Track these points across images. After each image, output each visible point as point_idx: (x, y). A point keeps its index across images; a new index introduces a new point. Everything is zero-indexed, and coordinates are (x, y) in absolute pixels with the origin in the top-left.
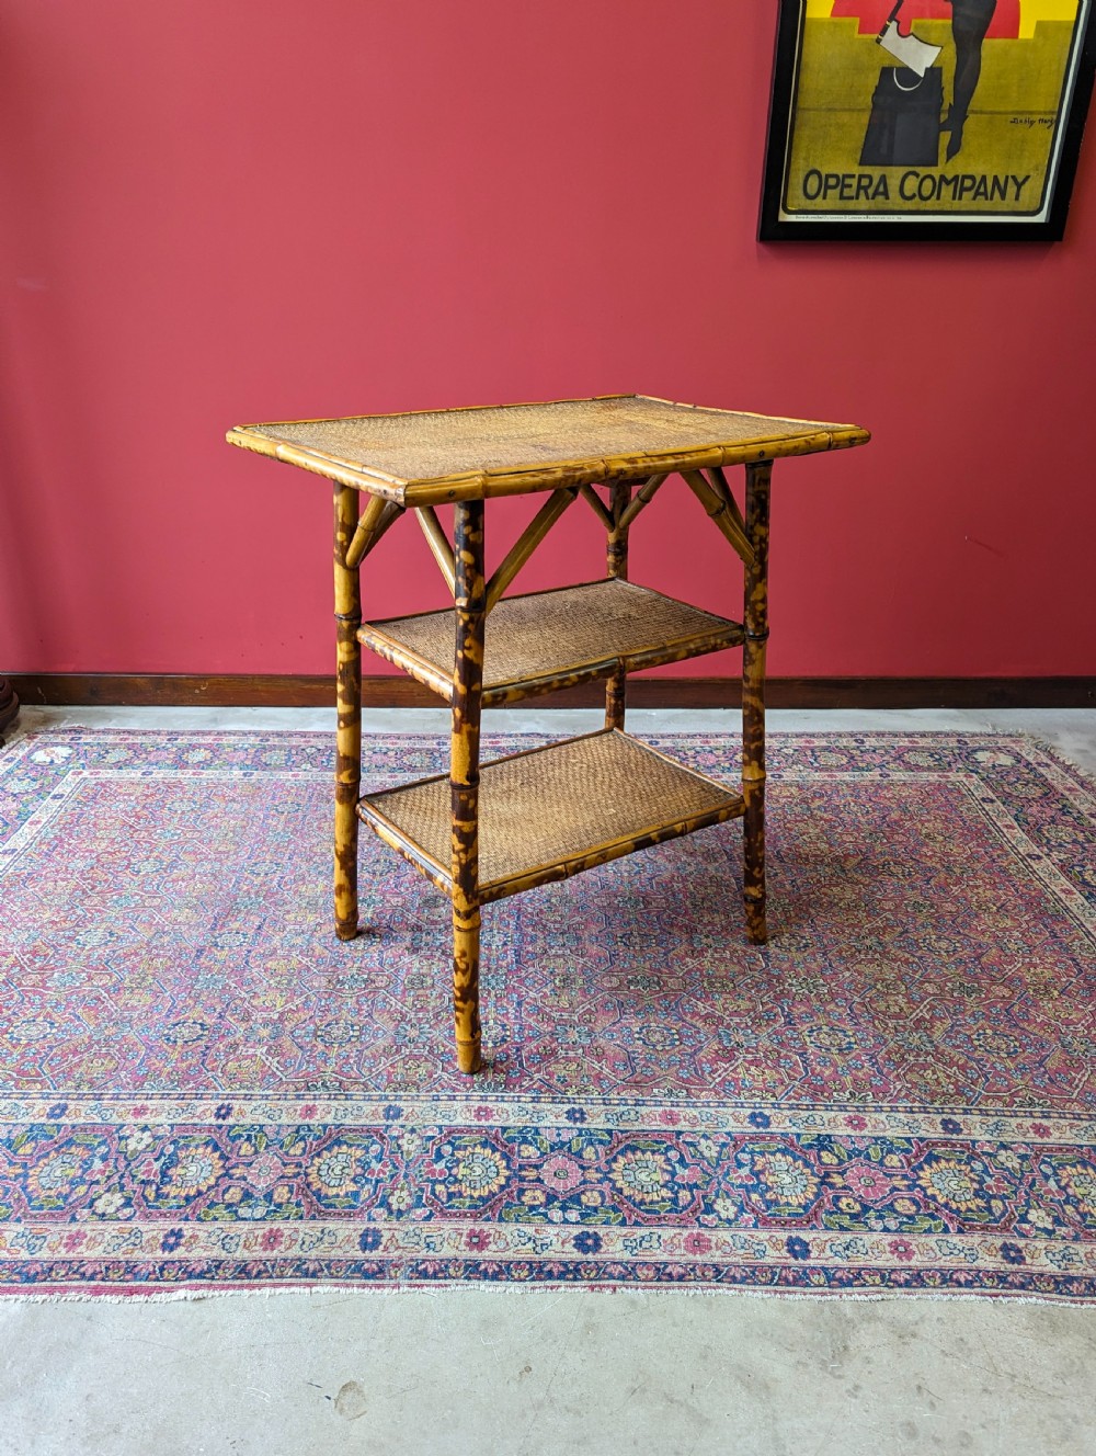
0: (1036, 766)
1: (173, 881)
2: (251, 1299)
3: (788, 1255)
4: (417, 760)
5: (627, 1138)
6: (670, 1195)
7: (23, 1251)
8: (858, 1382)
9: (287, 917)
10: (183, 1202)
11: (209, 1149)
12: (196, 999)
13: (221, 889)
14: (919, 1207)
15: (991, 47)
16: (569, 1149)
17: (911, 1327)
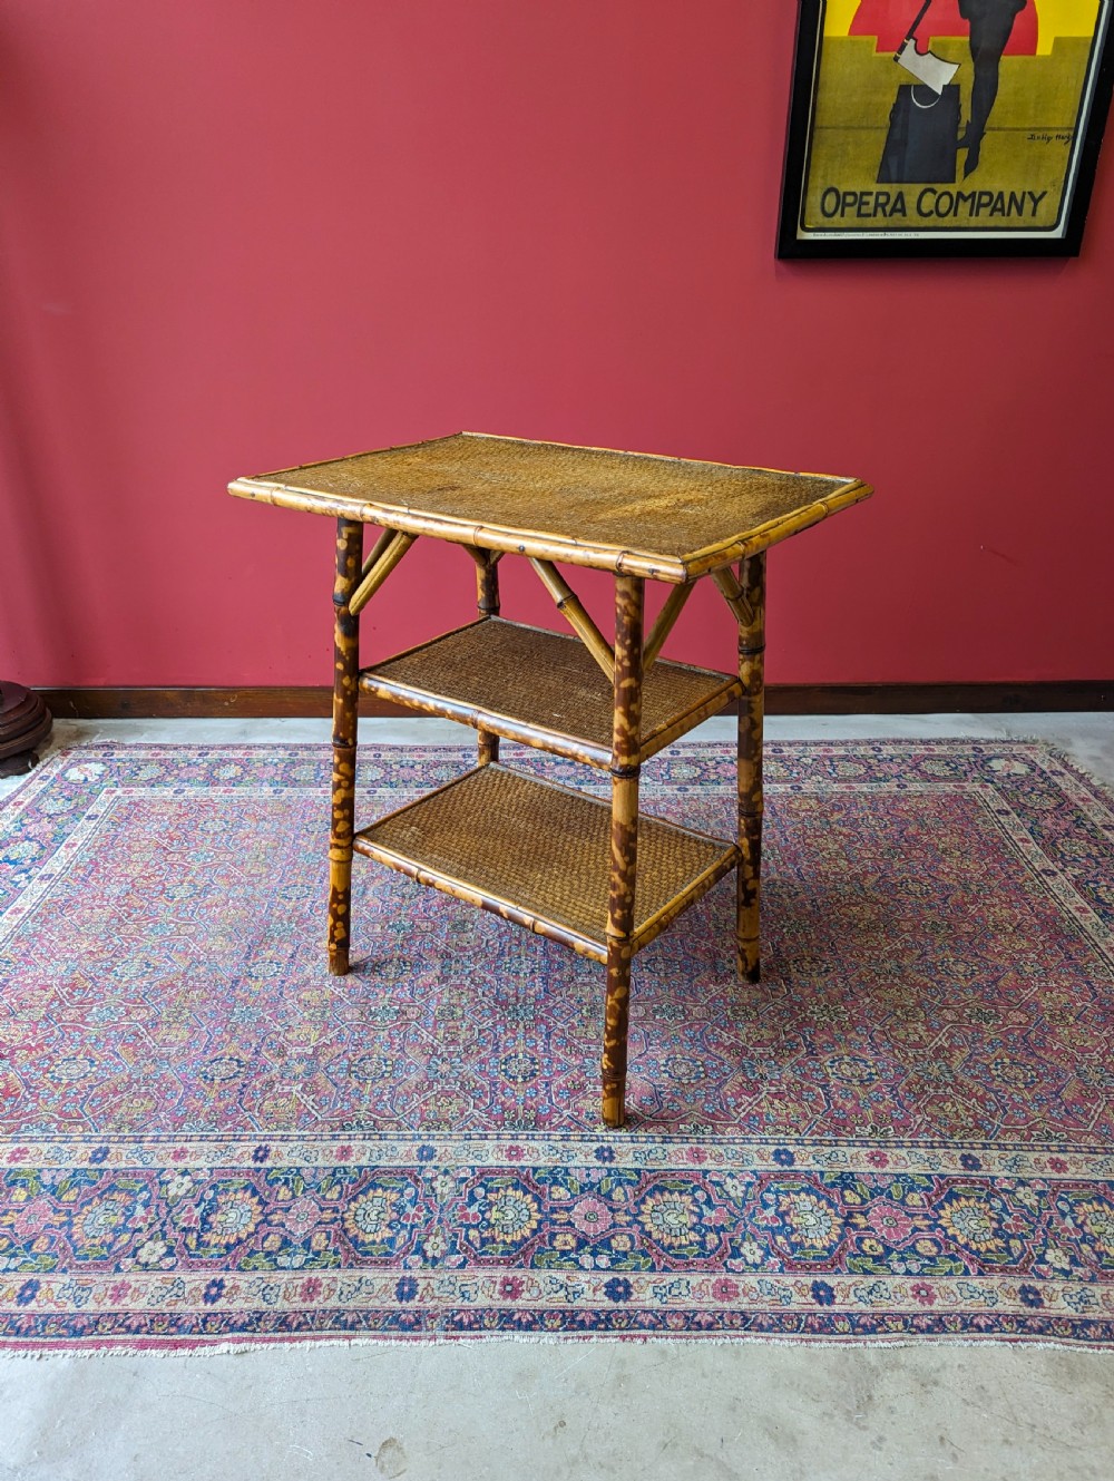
0: (1050, 775)
1: (207, 907)
2: (292, 1353)
3: (814, 1301)
4: (444, 774)
5: (655, 1178)
6: (698, 1238)
7: (69, 1304)
8: (882, 1433)
9: (318, 944)
10: (223, 1251)
11: (248, 1194)
12: (233, 1033)
13: (254, 915)
14: (940, 1248)
15: (1008, 64)
16: (599, 1189)
17: (934, 1375)
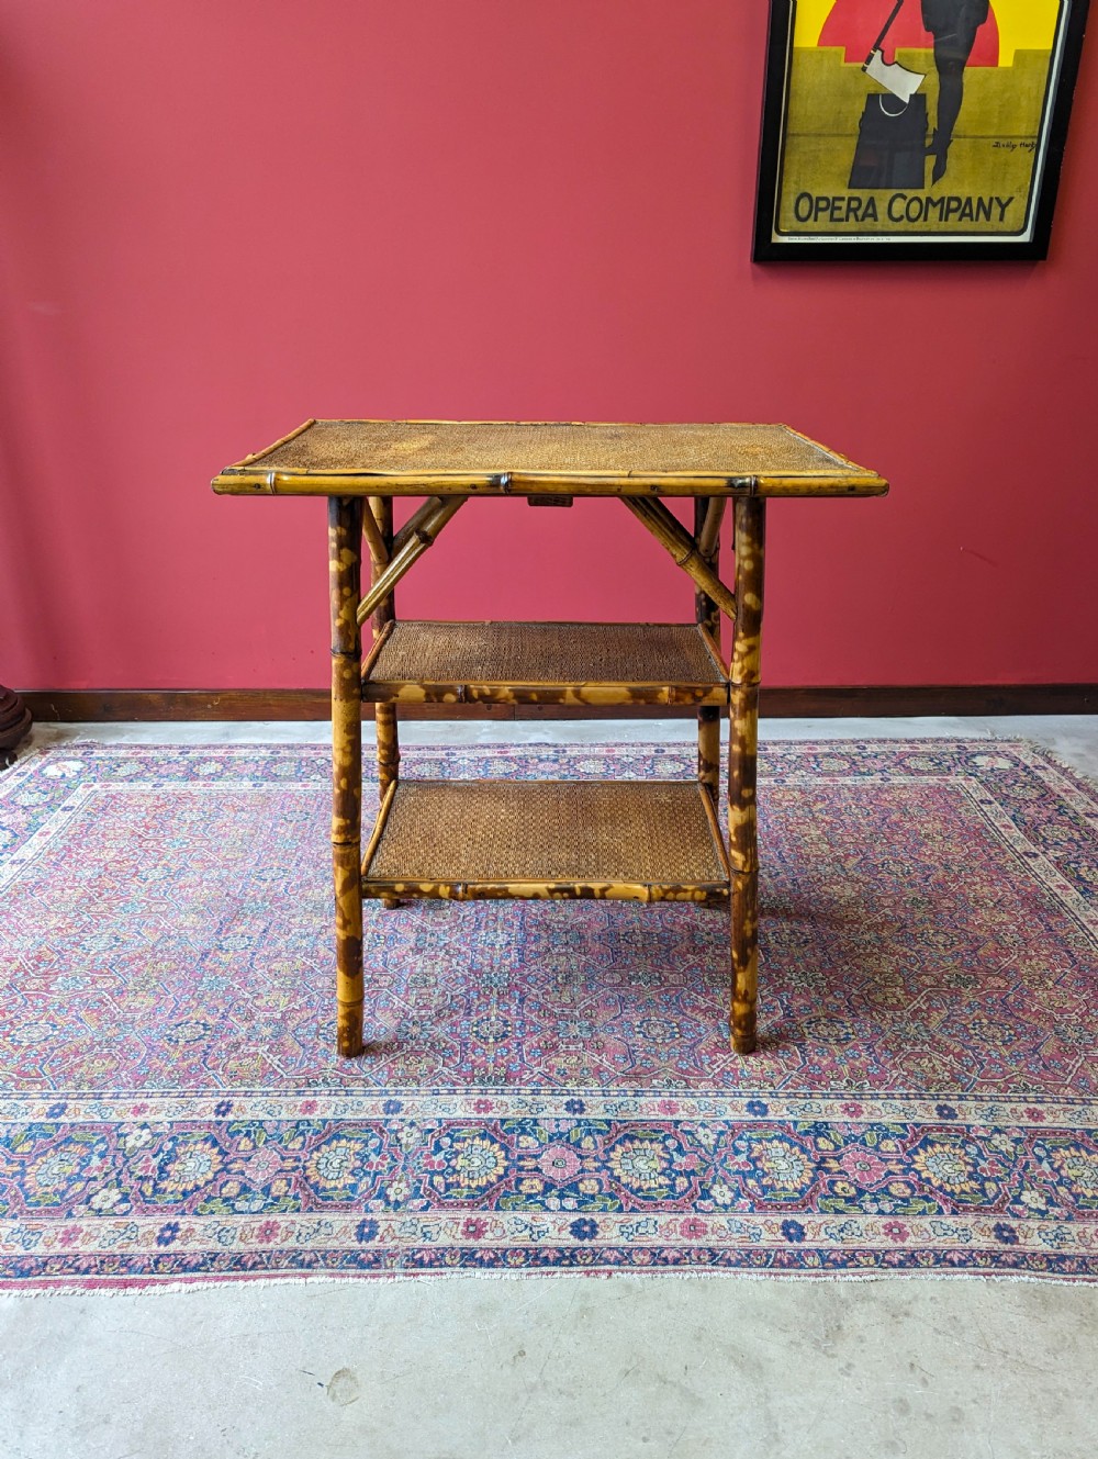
0: (1033, 769)
1: (180, 887)
2: (245, 1291)
3: (783, 1238)
4: (426, 769)
5: (626, 1127)
6: (667, 1182)
7: (18, 1246)
8: (851, 1361)
9: (292, 921)
10: (180, 1197)
11: (208, 1145)
12: (200, 1000)
13: (228, 894)
14: (913, 1190)
16: (568, 1139)
17: (905, 1307)
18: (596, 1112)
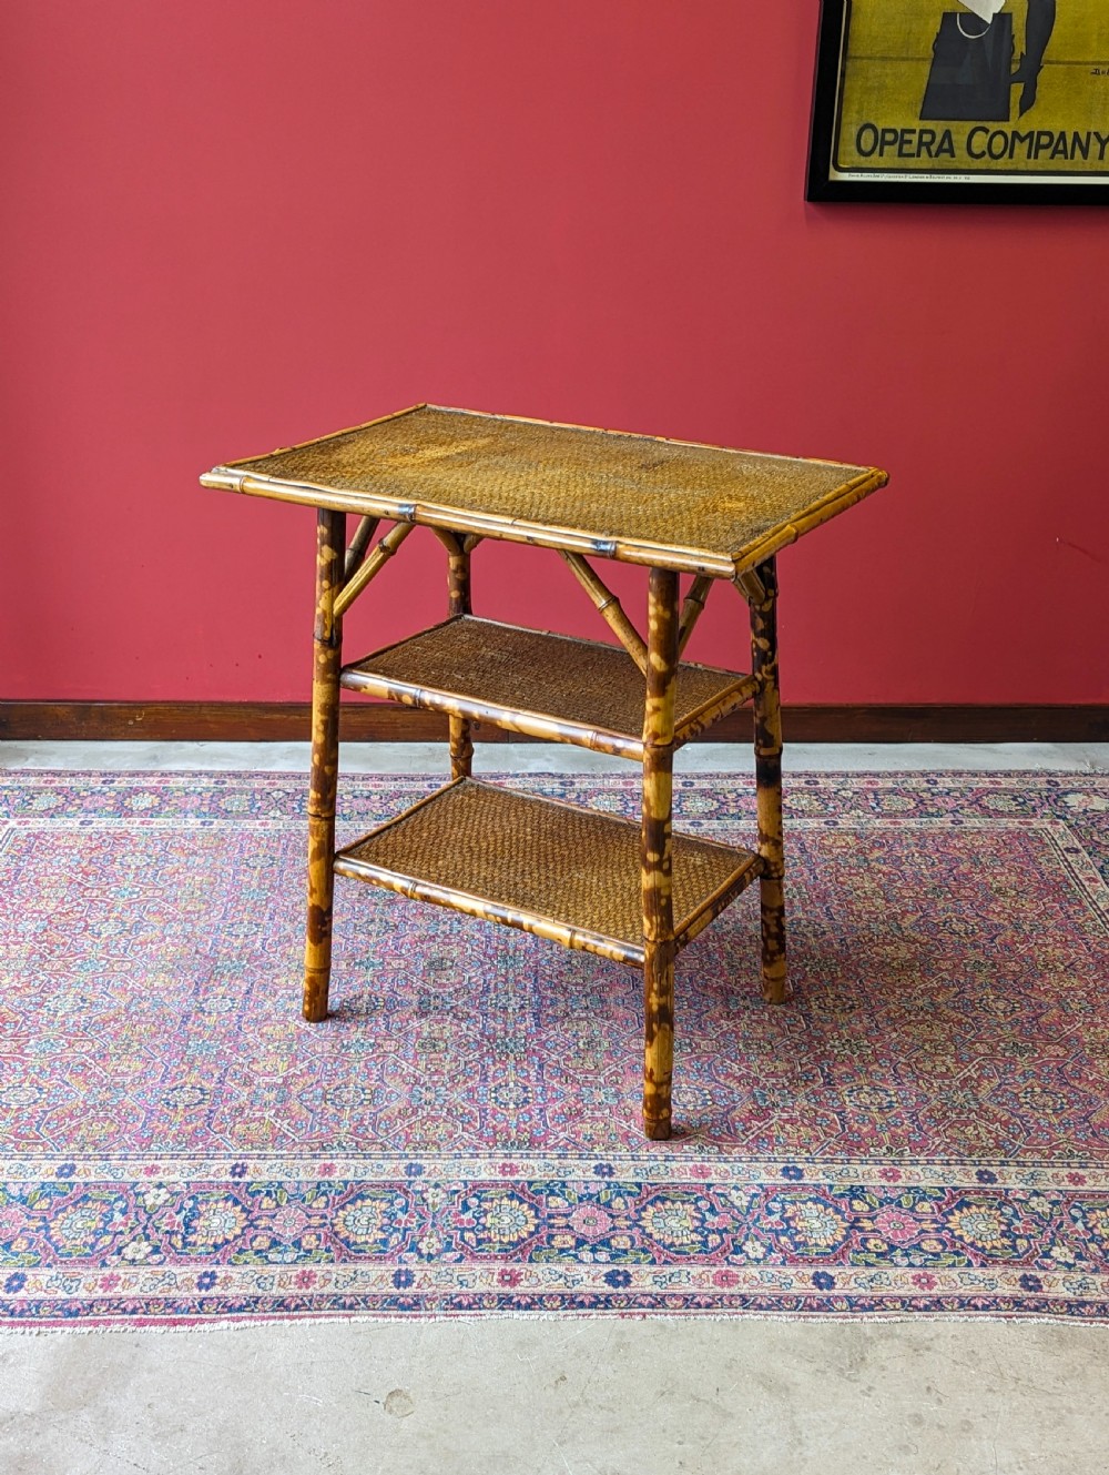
1: (141, 943)
2: (292, 1328)
3: (814, 1287)
5: (656, 1188)
7: (59, 1291)
8: (872, 1385)
9: (276, 981)
10: (211, 1249)
11: (230, 1203)
12: (191, 1065)
13: (197, 952)
14: (945, 1246)
16: (598, 1200)
17: (927, 1343)
18: (626, 1175)
